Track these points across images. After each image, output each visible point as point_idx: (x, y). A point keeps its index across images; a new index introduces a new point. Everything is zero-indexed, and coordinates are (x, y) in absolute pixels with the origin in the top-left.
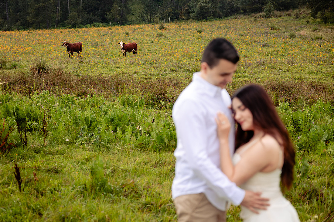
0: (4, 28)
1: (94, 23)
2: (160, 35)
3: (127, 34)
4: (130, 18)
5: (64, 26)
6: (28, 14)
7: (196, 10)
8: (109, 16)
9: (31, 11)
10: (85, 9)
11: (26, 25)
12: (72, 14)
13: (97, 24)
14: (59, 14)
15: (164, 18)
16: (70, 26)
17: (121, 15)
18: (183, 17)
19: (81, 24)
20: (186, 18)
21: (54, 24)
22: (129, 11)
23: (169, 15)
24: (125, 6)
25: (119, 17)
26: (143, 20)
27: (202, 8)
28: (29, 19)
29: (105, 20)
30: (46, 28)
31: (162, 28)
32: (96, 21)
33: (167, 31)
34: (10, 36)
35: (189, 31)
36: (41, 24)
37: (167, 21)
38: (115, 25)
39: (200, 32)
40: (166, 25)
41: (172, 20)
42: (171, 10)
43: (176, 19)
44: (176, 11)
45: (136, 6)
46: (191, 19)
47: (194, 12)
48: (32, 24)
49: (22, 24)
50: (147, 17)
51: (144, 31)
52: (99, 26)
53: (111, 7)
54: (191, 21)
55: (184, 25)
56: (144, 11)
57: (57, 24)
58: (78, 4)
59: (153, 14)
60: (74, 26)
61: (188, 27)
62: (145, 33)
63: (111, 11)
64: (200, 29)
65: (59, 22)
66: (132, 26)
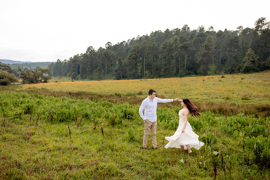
0: (151, 77)
1: (191, 75)
2: (220, 81)
3: (204, 80)
4: (209, 72)
5: (177, 76)
6: (161, 71)
7: (243, 68)
8: (198, 71)
9: (163, 70)
10: (187, 68)
11: (160, 76)
12: (181, 71)
13: (192, 75)
14: (175, 71)
15: (226, 73)
16: (179, 76)
17: (204, 71)
18: (236, 72)
19: (185, 75)
20: (238, 72)
21: (172, 75)
22: (208, 69)
23: (229, 71)
24: (206, 67)
25: (203, 72)
26: (216, 73)
27: (247, 67)
28: (162, 73)
29: (196, 74)
30: (168, 77)
31: (223, 77)
32: (192, 74)
33: (225, 78)
34: (151, 81)
35: (237, 78)
36: (167, 76)
37: (228, 74)
38: (201, 76)
39: (242, 79)
40: (226, 76)
41: (230, 73)
42: (230, 68)
43: (233, 73)
44: (233, 69)
45: (212, 67)
46: (240, 73)
47: (242, 69)
48: (163, 75)
49: (159, 76)
50: (217, 72)
51: (213, 79)
52: (193, 76)
53: (200, 67)
54: (241, 74)
55: (235, 76)
56: (216, 69)
57: (174, 76)
58: (184, 66)
59: (221, 70)
60: (181, 77)
61: (238, 77)
62: (213, 80)
63: (199, 69)
64: (243, 78)
65: (174, 75)
66: (209, 76)
